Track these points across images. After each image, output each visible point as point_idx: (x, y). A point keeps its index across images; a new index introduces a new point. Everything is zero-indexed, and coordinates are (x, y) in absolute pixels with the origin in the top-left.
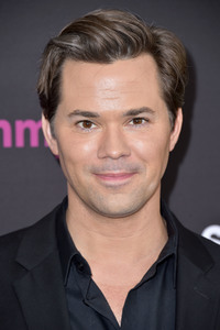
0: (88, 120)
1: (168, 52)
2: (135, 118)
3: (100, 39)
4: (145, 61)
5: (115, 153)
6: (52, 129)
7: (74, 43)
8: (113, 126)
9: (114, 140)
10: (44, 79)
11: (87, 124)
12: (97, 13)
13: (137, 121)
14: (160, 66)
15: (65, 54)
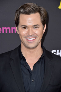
0: (25, 27)
1: (42, 12)
2: (35, 27)
3: (27, 9)
4: (38, 14)
5: (31, 34)
6: (17, 29)
7: (22, 10)
8: (30, 28)
9: (31, 31)
10: (16, 18)
11: (25, 28)
12: (27, 3)
13: (36, 27)
14: (41, 15)
15: (20, 13)
